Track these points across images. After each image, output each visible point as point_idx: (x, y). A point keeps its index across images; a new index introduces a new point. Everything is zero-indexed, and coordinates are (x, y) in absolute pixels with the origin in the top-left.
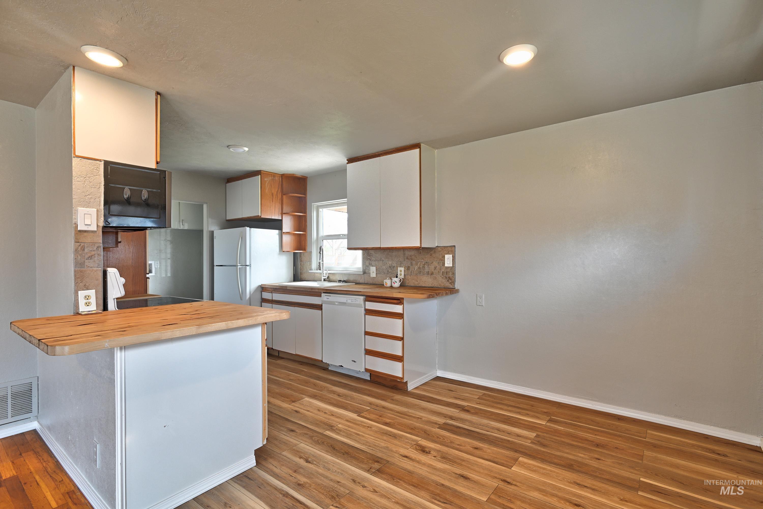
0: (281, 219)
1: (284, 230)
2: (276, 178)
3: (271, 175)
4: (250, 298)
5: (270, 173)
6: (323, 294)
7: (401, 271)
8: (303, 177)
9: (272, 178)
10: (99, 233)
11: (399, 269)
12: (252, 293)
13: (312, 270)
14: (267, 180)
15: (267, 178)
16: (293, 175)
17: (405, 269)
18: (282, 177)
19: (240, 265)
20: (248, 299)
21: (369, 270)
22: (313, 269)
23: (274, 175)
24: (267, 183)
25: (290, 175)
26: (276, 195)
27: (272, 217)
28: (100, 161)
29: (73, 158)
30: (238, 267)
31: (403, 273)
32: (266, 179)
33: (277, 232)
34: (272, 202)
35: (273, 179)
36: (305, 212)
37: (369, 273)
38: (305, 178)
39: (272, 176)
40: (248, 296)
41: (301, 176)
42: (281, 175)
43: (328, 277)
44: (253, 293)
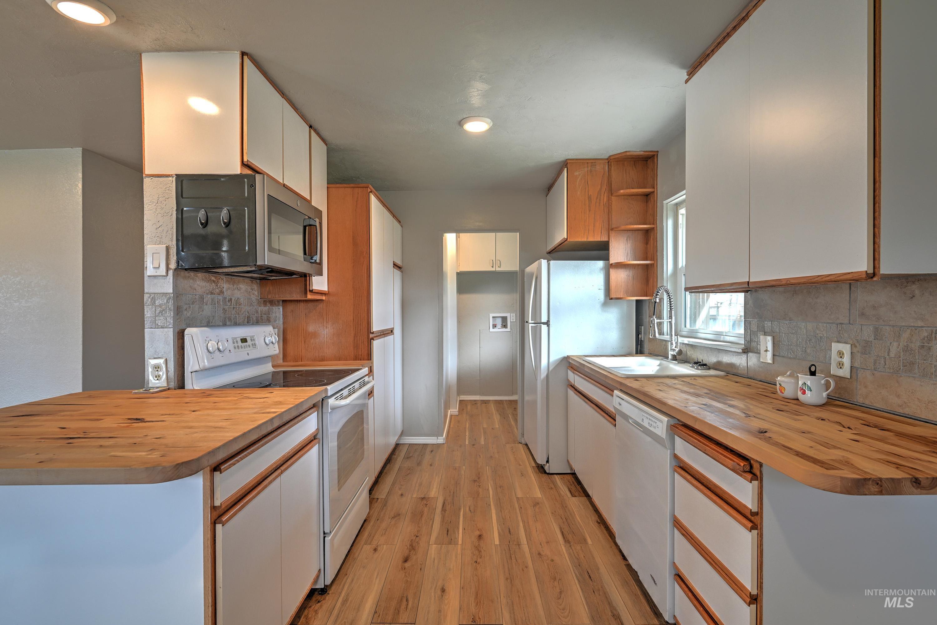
0: (607, 240)
1: (613, 260)
2: (598, 167)
3: (588, 163)
4: (547, 376)
5: (584, 161)
6: (616, 392)
7: (841, 354)
8: (647, 153)
9: (589, 168)
10: (169, 278)
11: (836, 347)
12: (551, 369)
13: (663, 335)
14: (579, 175)
15: (579, 172)
16: (625, 154)
17: (855, 350)
18: (608, 164)
19: (533, 322)
20: (544, 379)
21: (758, 343)
22: (665, 333)
23: (592, 163)
24: (578, 180)
25: (620, 155)
26: (597, 198)
27: (587, 238)
28: (168, 176)
29: (144, 179)
30: (530, 325)
31: (846, 360)
32: (577, 173)
33: (600, 264)
34: (588, 212)
35: (591, 171)
36: (654, 222)
37: (758, 351)
38: (652, 153)
39: (589, 165)
40: (543, 374)
41: (642, 153)
42: (607, 159)
43: (680, 352)
44: (554, 368)
